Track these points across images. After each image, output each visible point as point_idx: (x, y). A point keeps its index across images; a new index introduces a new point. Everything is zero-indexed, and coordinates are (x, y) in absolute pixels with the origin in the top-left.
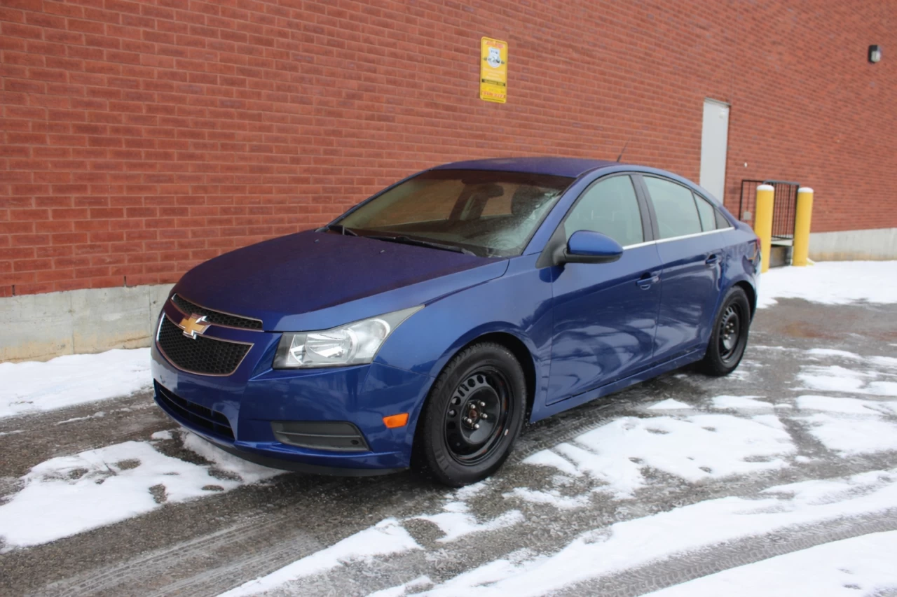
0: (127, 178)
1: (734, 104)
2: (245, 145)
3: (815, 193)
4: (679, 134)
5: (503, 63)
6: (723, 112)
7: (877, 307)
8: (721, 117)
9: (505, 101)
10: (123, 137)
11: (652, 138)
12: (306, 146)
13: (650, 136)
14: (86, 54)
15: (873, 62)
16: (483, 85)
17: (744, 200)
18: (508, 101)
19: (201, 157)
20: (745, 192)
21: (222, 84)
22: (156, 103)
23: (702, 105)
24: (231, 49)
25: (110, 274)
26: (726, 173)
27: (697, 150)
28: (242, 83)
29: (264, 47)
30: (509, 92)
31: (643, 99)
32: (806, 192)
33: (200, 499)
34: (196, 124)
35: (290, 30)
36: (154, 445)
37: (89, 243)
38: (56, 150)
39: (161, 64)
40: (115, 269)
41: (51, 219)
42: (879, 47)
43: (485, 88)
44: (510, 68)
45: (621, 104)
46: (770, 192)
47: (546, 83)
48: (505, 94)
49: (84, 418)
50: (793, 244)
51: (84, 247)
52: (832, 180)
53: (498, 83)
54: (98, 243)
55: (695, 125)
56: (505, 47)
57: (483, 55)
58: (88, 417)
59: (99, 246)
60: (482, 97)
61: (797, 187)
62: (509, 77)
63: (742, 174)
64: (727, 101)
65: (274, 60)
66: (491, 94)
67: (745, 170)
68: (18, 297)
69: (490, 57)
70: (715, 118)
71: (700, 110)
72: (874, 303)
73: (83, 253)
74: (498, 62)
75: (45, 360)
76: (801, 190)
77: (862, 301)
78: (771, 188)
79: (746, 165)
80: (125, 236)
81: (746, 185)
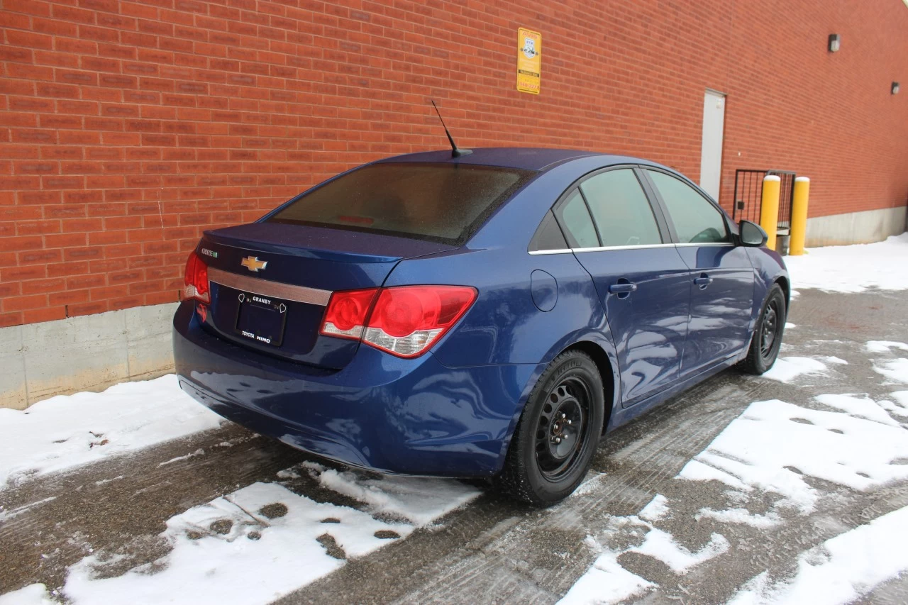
0: (181, 180)
1: (730, 93)
2: (296, 141)
3: (811, 181)
4: (684, 124)
5: (537, 54)
6: (721, 101)
7: (891, 294)
8: (718, 107)
9: (538, 92)
10: (177, 135)
11: (663, 129)
12: (355, 142)
13: (660, 127)
14: (140, 41)
15: (833, 52)
16: (519, 76)
17: (739, 190)
18: (542, 91)
19: (252, 156)
20: (740, 181)
21: (273, 75)
22: (209, 95)
23: (703, 95)
24: (281, 36)
25: (165, 288)
26: (722, 163)
27: (699, 140)
28: (292, 74)
29: (313, 35)
30: (542, 83)
31: (655, 91)
32: (803, 181)
33: (381, 549)
34: (248, 117)
35: (338, 17)
36: (286, 486)
37: (143, 254)
38: (109, 150)
39: (213, 52)
40: (169, 283)
41: (104, 230)
42: (838, 37)
43: (521, 79)
44: (543, 60)
45: (637, 96)
46: (777, 182)
47: (574, 75)
48: (538, 85)
49: (185, 457)
50: (790, 233)
51: (138, 259)
52: (807, 167)
53: (532, 74)
54: (152, 255)
55: (697, 116)
56: (539, 38)
57: (520, 46)
58: (189, 455)
59: (154, 258)
60: (518, 88)
61: (794, 177)
62: (543, 67)
63: (735, 164)
64: (724, 90)
65: (323, 49)
66: (526, 85)
67: (739, 159)
68: (72, 318)
69: (526, 47)
70: (713, 108)
71: (702, 100)
72: (886, 290)
73: (137, 266)
74: (533, 53)
75: (101, 390)
76: (798, 179)
77: (873, 288)
78: (777, 179)
79: (739, 154)
80: (179, 245)
81: (740, 175)
